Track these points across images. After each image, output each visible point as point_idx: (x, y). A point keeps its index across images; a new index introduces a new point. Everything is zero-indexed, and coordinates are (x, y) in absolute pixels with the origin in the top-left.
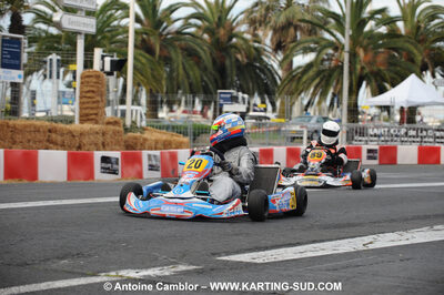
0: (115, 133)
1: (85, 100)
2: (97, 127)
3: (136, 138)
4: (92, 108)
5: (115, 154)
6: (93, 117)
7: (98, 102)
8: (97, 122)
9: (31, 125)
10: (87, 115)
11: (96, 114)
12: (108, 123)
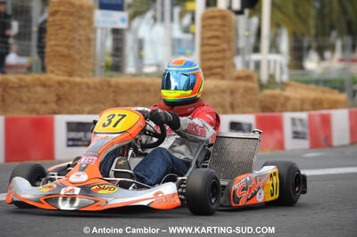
0: (248, 91)
1: (207, 49)
2: (223, 84)
3: (274, 97)
4: (217, 59)
5: (248, 119)
6: (218, 70)
7: (224, 50)
8: (223, 77)
9: (138, 84)
10: (210, 68)
11: (222, 67)
12: (239, 78)
